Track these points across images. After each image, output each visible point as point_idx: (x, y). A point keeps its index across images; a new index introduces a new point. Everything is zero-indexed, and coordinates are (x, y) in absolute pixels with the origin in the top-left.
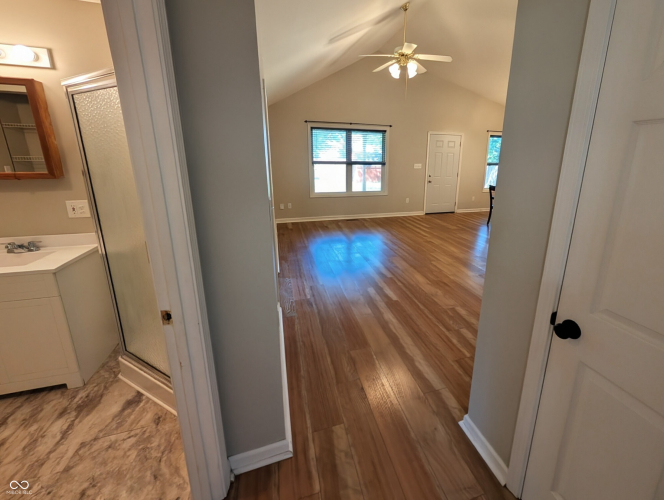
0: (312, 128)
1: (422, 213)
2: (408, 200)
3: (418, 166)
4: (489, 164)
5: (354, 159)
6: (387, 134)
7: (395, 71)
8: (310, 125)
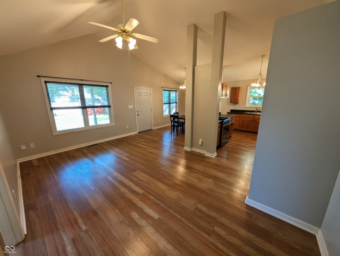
0: (46, 82)
1: (136, 133)
2: (127, 127)
3: (131, 107)
4: (164, 104)
5: (87, 104)
6: (109, 88)
7: (119, 42)
8: (43, 80)
